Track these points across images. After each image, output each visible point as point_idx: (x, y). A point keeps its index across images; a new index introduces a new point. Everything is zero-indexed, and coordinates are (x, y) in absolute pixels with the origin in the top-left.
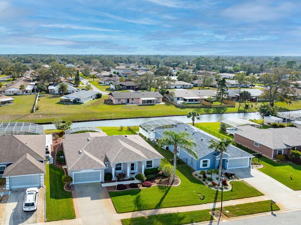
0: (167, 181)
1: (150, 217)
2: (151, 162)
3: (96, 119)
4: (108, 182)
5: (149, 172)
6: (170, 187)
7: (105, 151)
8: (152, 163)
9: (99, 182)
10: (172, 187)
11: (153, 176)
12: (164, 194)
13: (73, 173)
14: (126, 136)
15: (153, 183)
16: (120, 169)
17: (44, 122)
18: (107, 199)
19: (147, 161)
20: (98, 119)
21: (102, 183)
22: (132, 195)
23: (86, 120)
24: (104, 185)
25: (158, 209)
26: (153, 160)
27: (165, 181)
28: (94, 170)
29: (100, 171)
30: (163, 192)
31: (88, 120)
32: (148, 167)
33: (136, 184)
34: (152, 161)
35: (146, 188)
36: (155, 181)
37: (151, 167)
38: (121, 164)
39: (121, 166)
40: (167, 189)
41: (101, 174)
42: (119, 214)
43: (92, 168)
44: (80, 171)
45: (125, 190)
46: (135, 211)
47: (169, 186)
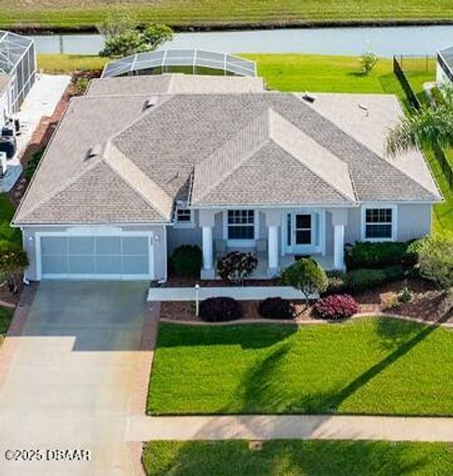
0: (433, 301)
1: (271, 447)
2: (386, 215)
3: (294, 22)
4: (181, 285)
5: (364, 256)
6: (432, 328)
7: (194, 157)
8: (389, 220)
9: (144, 281)
10: (443, 329)
11: (378, 274)
12: (386, 354)
13: (38, 235)
14: (311, 100)
15: (363, 307)
16: (248, 234)
17: (76, 25)
18: (137, 353)
19: (368, 212)
20: (302, 22)
21: (155, 284)
22: (245, 347)
23: (252, 22)
24: (155, 295)
25: (325, 417)
26: (396, 207)
27: (424, 302)
28: (125, 229)
29: (150, 234)
30: (389, 347)
31: (257, 23)
32: (375, 235)
33: (288, 302)
34: (389, 211)
35: (325, 321)
36: (382, 296)
37: (389, 235)
38: (251, 213)
39: (251, 220)
40: (413, 335)
41: (151, 248)
42: (154, 418)
43: (111, 220)
44: (64, 229)
45: (231, 323)
46: (225, 415)
47: (431, 323)
